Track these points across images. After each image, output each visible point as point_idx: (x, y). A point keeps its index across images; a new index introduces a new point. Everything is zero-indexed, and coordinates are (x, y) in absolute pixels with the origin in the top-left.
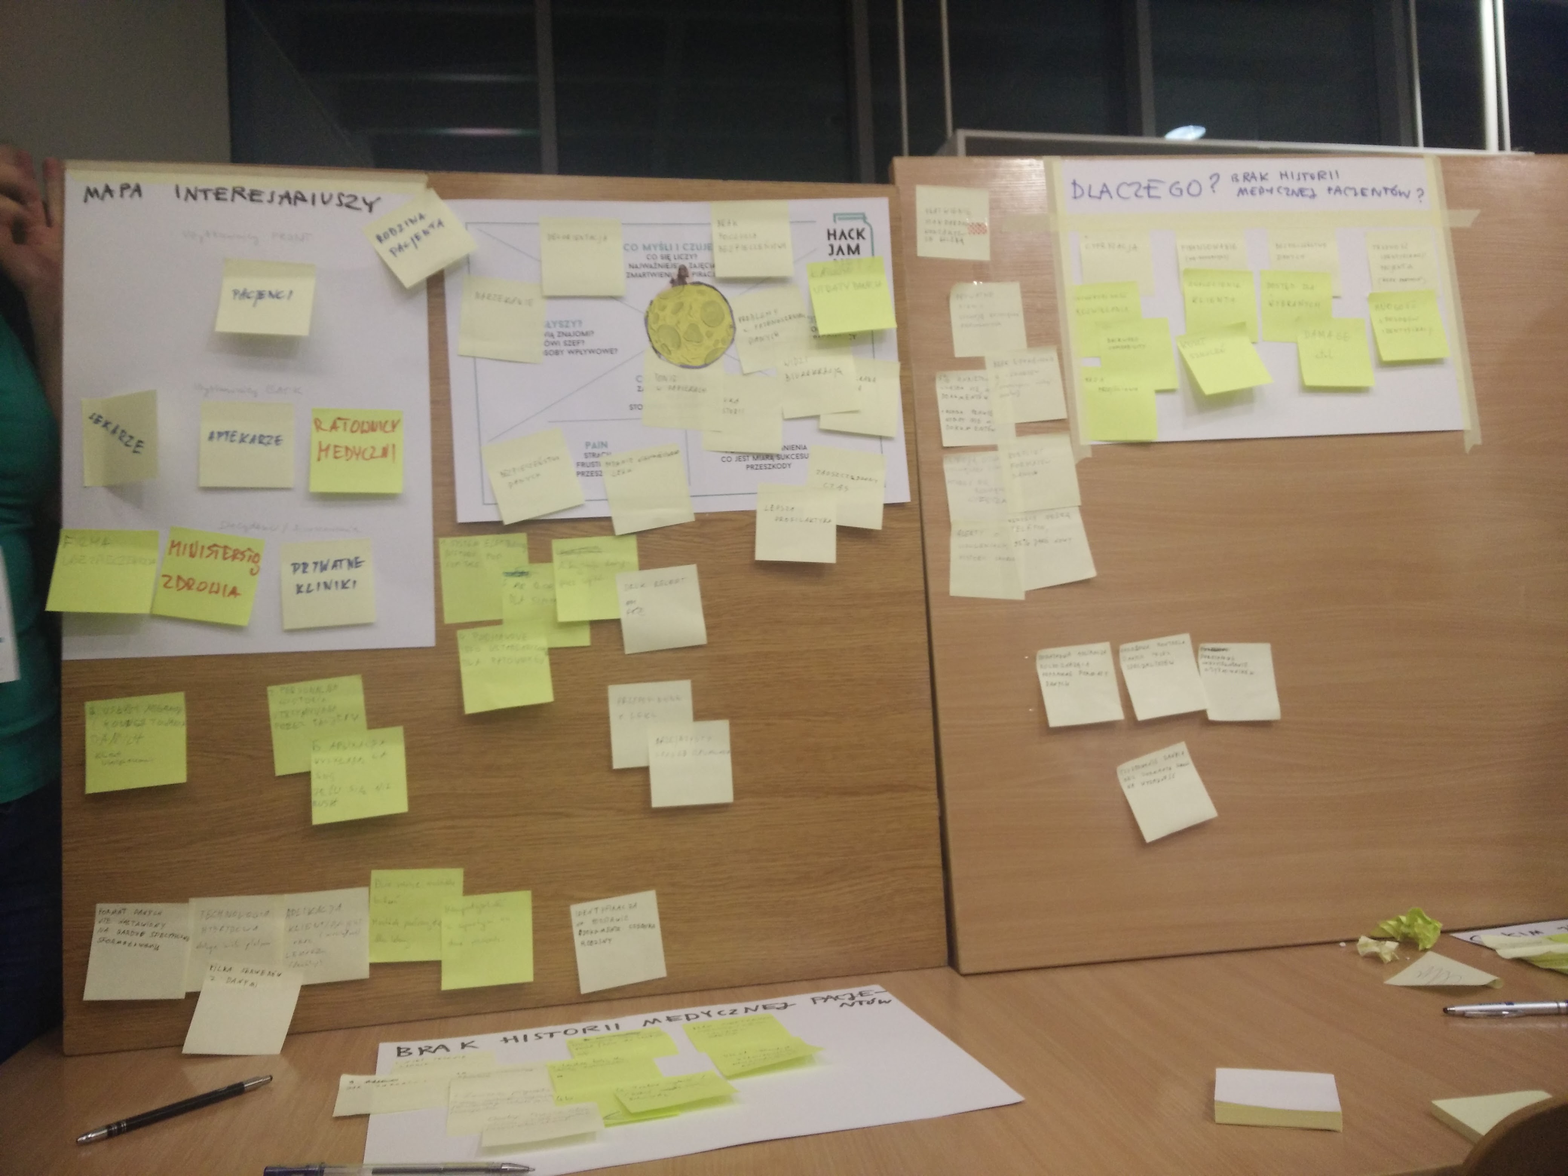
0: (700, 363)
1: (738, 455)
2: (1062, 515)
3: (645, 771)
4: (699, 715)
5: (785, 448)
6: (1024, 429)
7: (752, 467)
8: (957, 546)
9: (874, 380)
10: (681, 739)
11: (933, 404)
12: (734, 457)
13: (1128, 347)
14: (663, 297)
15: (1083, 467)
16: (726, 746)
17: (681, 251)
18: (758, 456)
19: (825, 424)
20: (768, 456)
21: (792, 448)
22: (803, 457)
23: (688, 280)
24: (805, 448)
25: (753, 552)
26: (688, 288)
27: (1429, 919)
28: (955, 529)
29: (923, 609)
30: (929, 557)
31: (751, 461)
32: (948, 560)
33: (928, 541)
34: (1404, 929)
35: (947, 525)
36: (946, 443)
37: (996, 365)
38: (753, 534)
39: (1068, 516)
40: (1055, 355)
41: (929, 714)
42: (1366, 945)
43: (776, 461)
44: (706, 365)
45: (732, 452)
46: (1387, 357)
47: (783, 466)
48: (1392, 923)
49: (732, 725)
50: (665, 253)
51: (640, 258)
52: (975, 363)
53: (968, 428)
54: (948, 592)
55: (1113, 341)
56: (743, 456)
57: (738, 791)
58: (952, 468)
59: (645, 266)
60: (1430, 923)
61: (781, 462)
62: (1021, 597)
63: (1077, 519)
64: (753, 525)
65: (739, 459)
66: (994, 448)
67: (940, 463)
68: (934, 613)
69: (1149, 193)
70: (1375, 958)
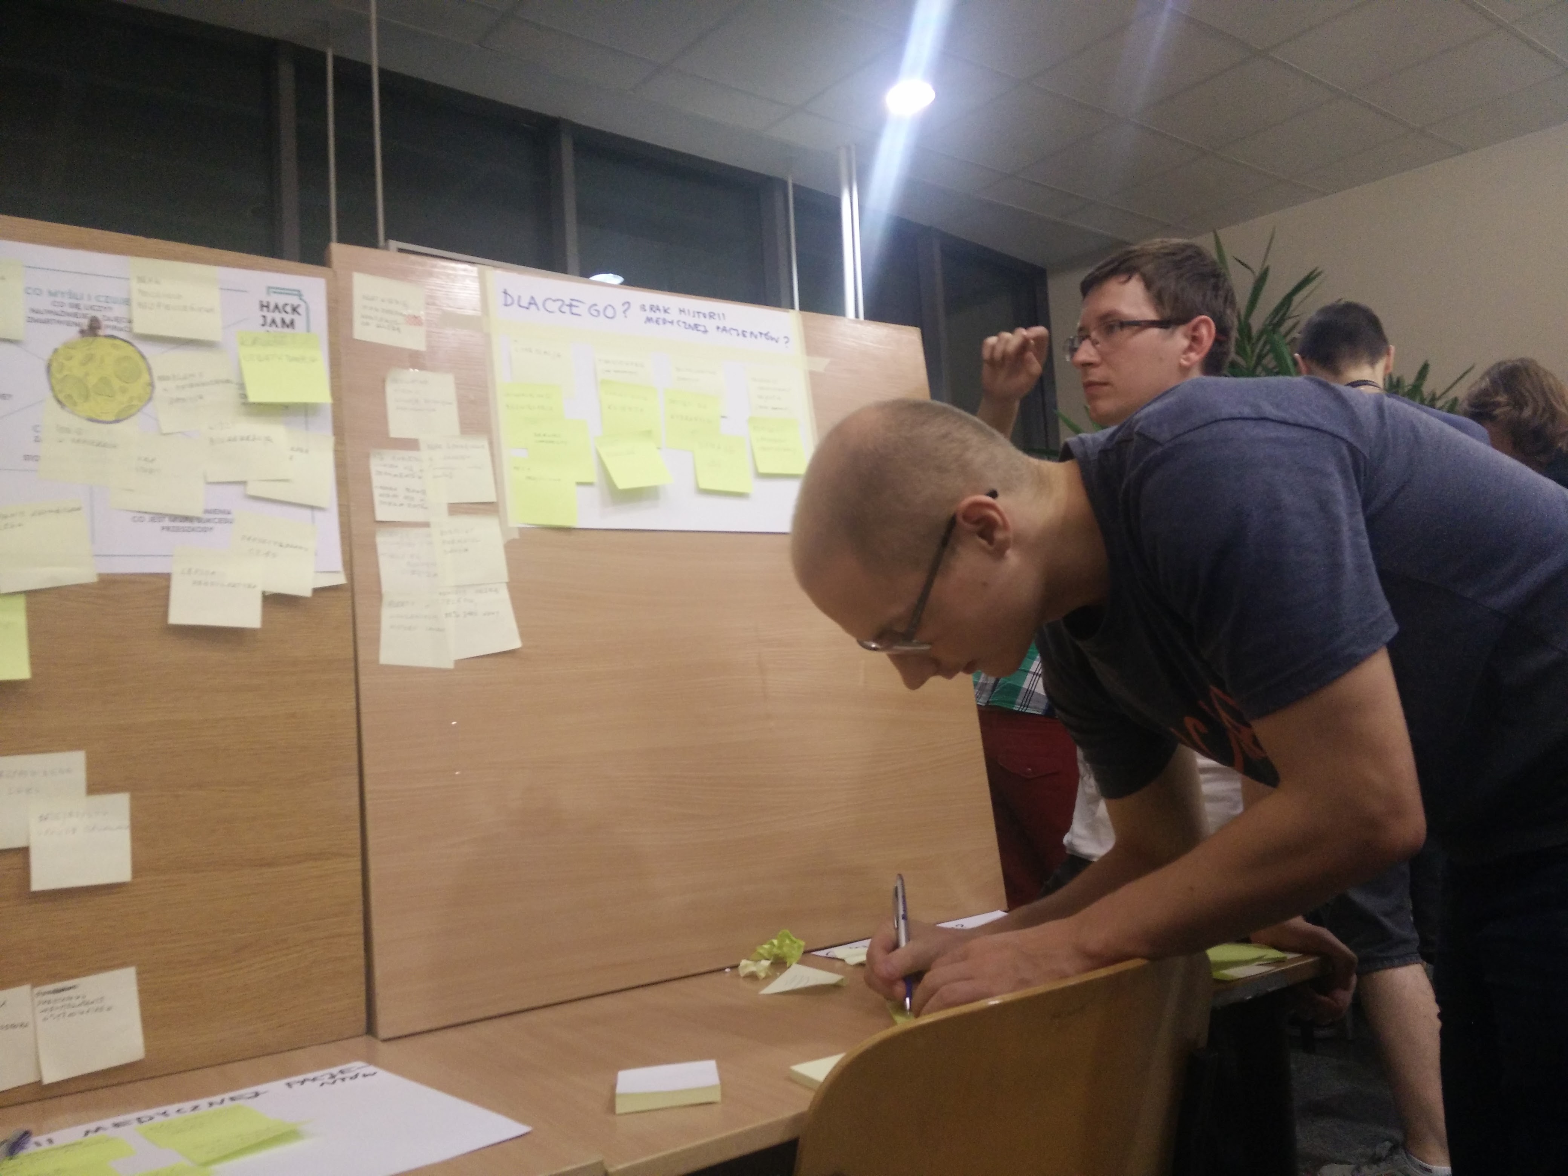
0: (112, 418)
1: (151, 516)
2: (491, 590)
3: (24, 852)
4: (95, 787)
5: (207, 511)
6: (456, 509)
7: (168, 528)
8: (388, 616)
9: (307, 451)
10: (71, 814)
11: (367, 480)
12: (147, 517)
13: (552, 442)
14: (69, 346)
15: (510, 547)
16: (126, 822)
17: (94, 302)
18: (174, 518)
19: (252, 490)
20: (187, 519)
21: (215, 511)
22: (227, 521)
23: (101, 332)
24: (229, 513)
25: (166, 614)
26: (99, 339)
27: (794, 939)
28: (386, 599)
29: (352, 676)
30: (359, 626)
31: (167, 523)
32: (378, 630)
33: (359, 611)
34: (776, 951)
35: (378, 595)
36: (380, 517)
37: (431, 447)
38: (167, 597)
39: (496, 591)
40: (485, 443)
41: (355, 780)
42: (746, 966)
43: (196, 524)
44: (117, 421)
45: (146, 513)
46: (763, 469)
47: (205, 530)
48: (766, 946)
49: (133, 799)
50: (75, 301)
51: (44, 303)
52: (411, 444)
53: (402, 505)
54: (377, 660)
55: (539, 435)
56: (157, 517)
57: (138, 868)
58: (385, 542)
59: (50, 312)
60: (795, 942)
61: (201, 525)
62: (450, 666)
63: (504, 594)
64: (168, 588)
65: (152, 520)
66: (426, 525)
67: (373, 536)
68: (363, 680)
69: (571, 310)
70: (753, 976)
